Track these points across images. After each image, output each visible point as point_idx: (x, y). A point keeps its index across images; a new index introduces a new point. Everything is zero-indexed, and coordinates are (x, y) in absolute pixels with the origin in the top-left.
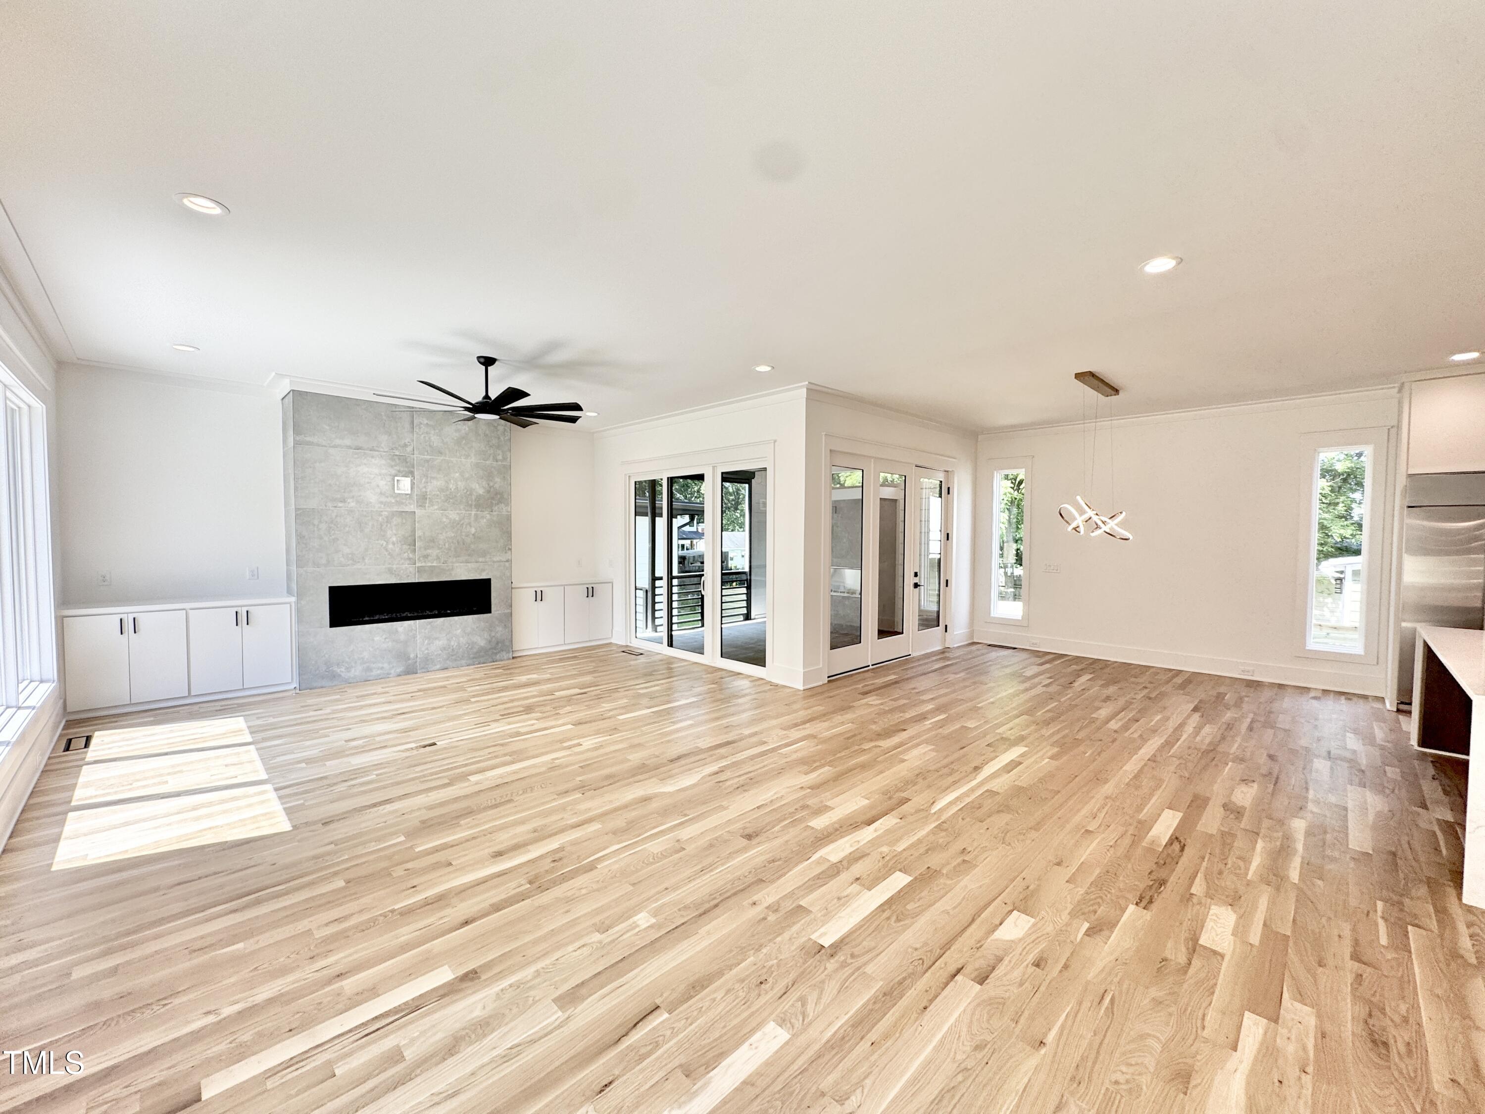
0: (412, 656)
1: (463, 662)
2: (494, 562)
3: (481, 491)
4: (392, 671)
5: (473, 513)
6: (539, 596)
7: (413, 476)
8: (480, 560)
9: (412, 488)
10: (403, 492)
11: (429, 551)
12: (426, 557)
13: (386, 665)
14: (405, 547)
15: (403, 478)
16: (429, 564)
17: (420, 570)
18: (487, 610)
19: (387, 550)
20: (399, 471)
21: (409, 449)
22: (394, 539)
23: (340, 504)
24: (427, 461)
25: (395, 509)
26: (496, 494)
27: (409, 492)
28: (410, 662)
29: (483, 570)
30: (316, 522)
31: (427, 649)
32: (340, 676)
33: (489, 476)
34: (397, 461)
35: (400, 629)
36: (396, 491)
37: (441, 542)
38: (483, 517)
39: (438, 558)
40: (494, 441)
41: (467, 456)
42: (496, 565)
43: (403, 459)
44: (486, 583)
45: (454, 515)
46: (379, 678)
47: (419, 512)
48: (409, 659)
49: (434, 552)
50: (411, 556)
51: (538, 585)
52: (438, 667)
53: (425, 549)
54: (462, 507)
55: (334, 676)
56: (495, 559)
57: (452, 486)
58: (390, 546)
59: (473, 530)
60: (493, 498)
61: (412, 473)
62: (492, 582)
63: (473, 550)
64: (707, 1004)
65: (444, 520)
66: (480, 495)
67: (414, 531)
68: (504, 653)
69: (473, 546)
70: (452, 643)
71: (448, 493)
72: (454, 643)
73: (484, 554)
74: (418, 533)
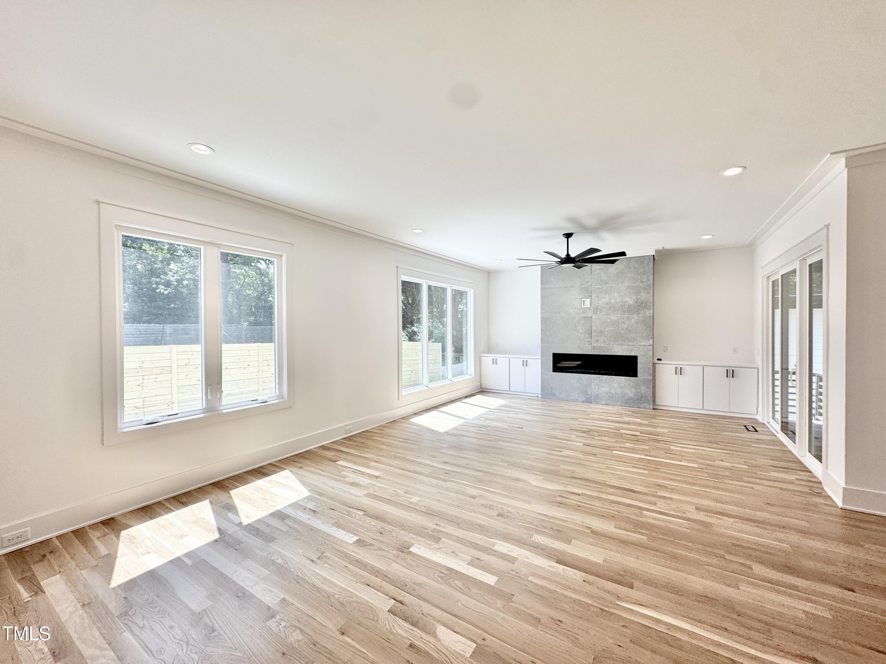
0: (589, 393)
1: (618, 403)
2: (640, 345)
3: (631, 302)
4: (580, 399)
5: (626, 316)
6: (679, 371)
7: (591, 298)
8: (631, 344)
9: (590, 304)
10: (586, 307)
11: (599, 338)
12: (598, 341)
13: (576, 395)
14: (587, 335)
15: (586, 300)
16: (599, 345)
17: (594, 348)
18: (635, 375)
19: (578, 337)
20: (584, 296)
21: (589, 284)
22: (581, 331)
23: (558, 315)
24: (599, 289)
25: (582, 315)
26: (642, 303)
27: (589, 306)
28: (588, 396)
29: (632, 350)
30: (548, 323)
31: (597, 391)
32: (556, 395)
33: (638, 293)
34: (583, 291)
35: (584, 378)
36: (583, 307)
37: (606, 333)
38: (632, 318)
39: (604, 342)
40: (641, 271)
41: (622, 283)
42: (641, 348)
43: (586, 289)
44: (635, 358)
45: (614, 318)
46: (572, 401)
47: (594, 317)
48: (588, 394)
49: (602, 339)
50: (590, 340)
51: (679, 363)
52: (603, 403)
53: (598, 337)
54: (619, 313)
55: (554, 395)
56: (641, 344)
57: (613, 301)
58: (580, 335)
59: (626, 326)
60: (640, 306)
61: (591, 296)
62: (638, 358)
63: (626, 338)
64: (368, 522)
65: (608, 320)
66: (631, 305)
67: (591, 327)
68: (647, 404)
69: (626, 336)
70: (612, 391)
71: (611, 305)
72: (613, 391)
73: (633, 340)
74: (593, 328)
